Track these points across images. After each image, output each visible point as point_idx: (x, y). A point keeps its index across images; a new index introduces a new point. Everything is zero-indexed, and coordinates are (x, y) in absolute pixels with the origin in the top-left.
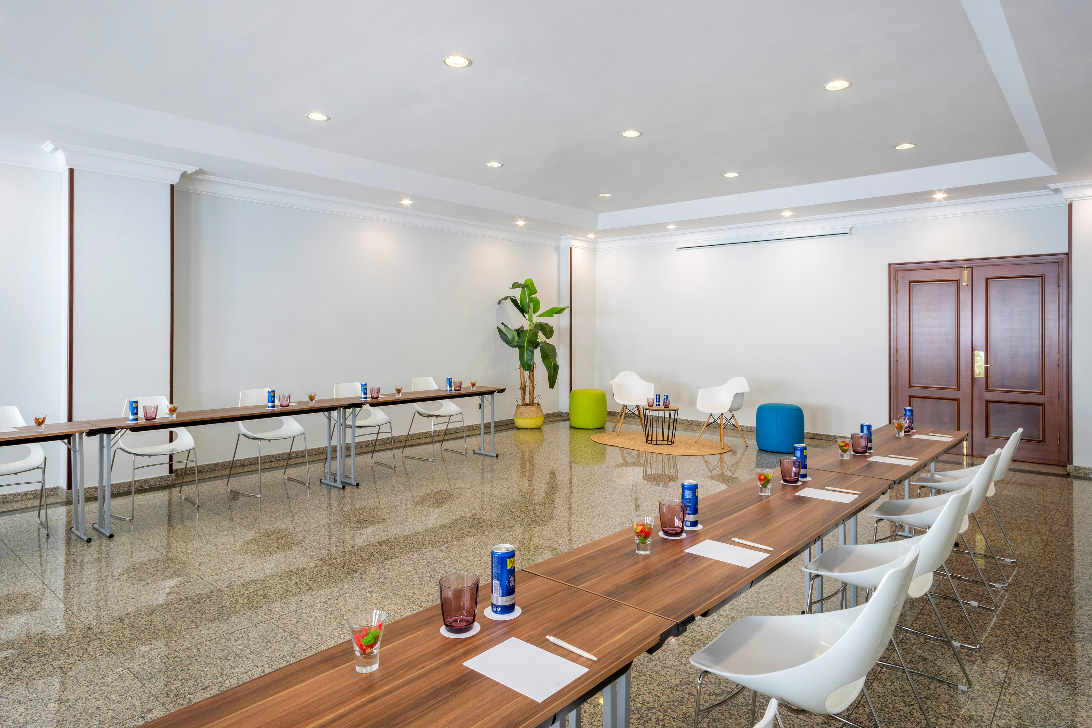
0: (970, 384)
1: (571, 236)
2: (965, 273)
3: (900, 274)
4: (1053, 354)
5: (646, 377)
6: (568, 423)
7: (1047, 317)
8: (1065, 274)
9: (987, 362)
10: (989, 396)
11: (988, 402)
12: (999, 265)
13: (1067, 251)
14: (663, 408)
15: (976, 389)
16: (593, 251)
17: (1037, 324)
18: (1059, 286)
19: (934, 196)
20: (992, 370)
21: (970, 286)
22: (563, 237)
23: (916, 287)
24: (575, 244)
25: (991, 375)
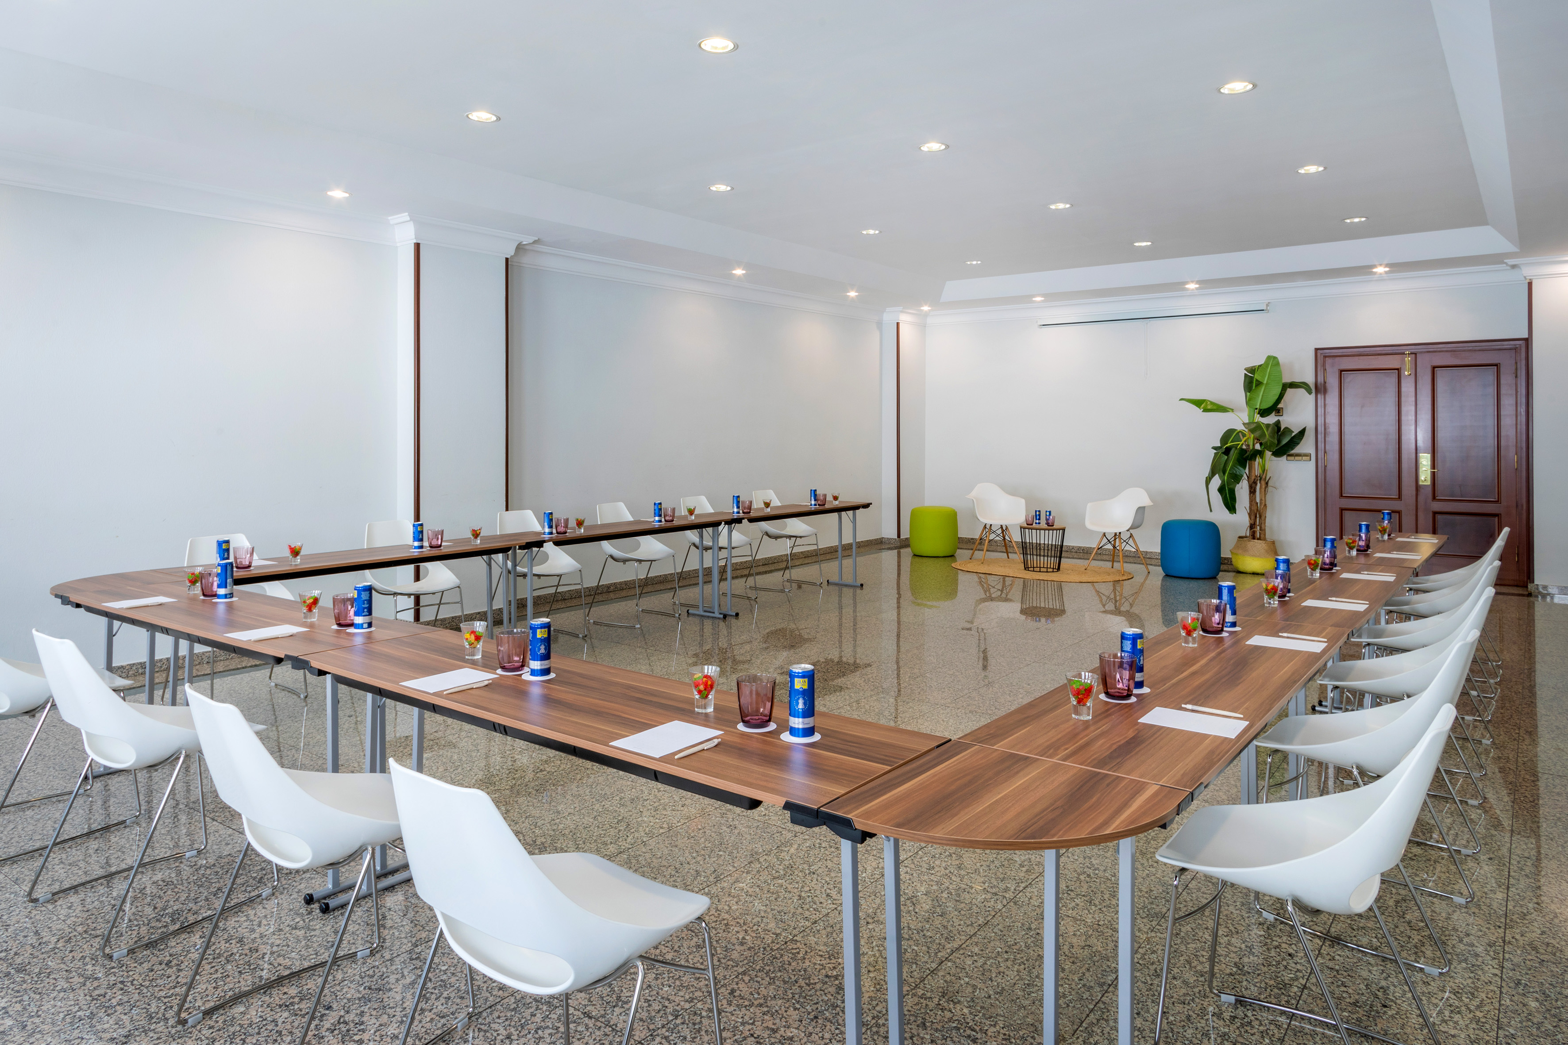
0: (1414, 493)
1: (901, 308)
2: (1408, 359)
3: (1328, 361)
4: (1511, 456)
5: (1013, 492)
6: (908, 550)
7: (1503, 413)
8: (1523, 362)
9: (1433, 466)
10: (1437, 506)
11: (1435, 513)
12: (1447, 351)
13: (1526, 336)
14: (1046, 526)
15: (1421, 498)
16: (922, 327)
17: (1491, 422)
18: (1516, 377)
19: (1374, 270)
20: (1439, 476)
21: (1413, 376)
22: (888, 309)
23: (1349, 378)
24: (906, 320)
25: (1439, 482)
